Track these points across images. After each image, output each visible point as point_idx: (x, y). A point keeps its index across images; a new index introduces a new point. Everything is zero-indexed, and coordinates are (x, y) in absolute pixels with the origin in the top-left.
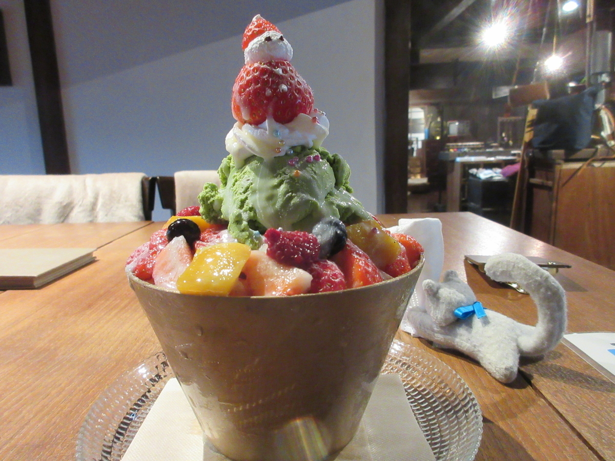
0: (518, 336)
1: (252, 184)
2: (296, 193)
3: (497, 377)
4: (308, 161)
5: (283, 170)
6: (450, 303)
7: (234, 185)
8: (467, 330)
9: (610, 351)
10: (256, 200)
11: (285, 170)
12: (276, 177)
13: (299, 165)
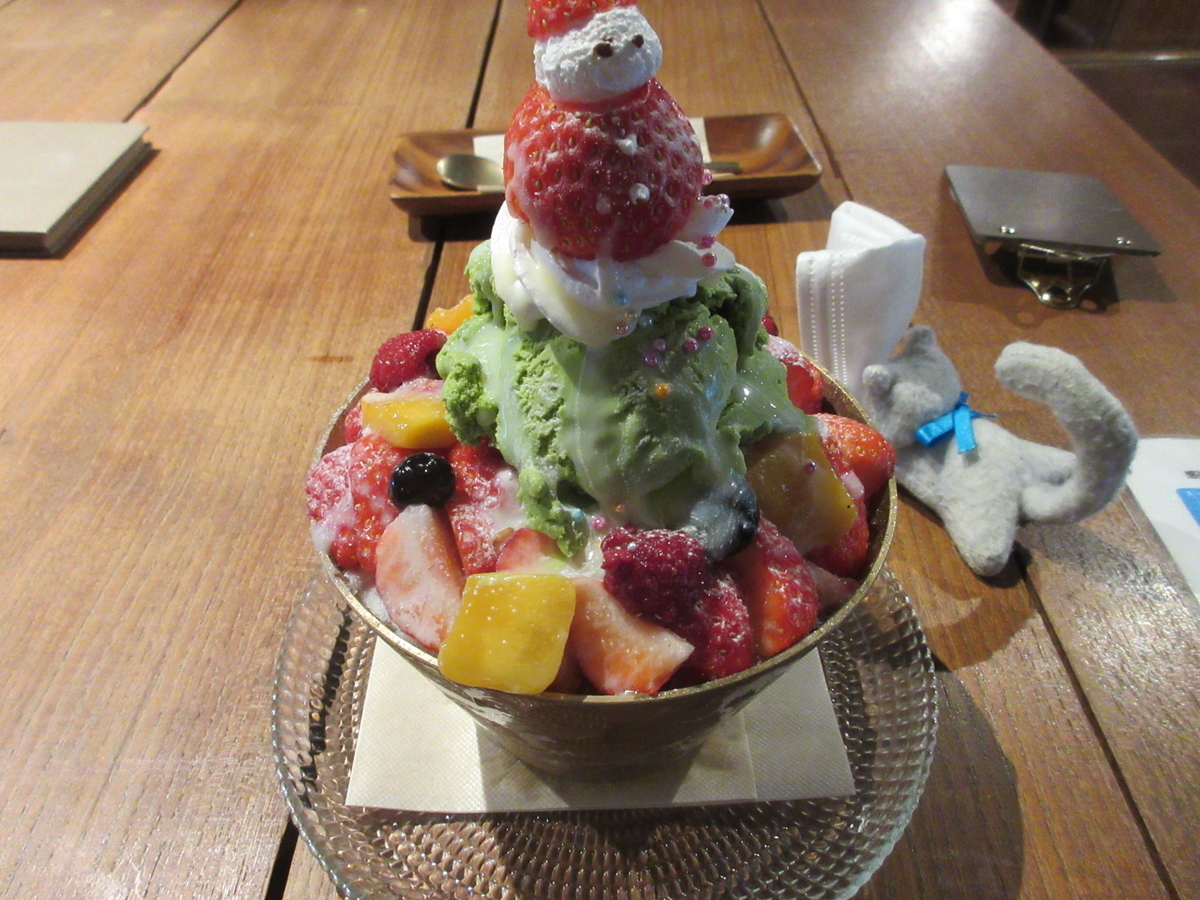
0: (1024, 485)
1: (562, 401)
2: (659, 435)
3: (971, 564)
4: (687, 350)
5: (632, 378)
6: (910, 416)
7: (520, 382)
8: (932, 465)
9: (1182, 492)
10: (575, 444)
11: (637, 378)
12: (616, 393)
13: (667, 362)
